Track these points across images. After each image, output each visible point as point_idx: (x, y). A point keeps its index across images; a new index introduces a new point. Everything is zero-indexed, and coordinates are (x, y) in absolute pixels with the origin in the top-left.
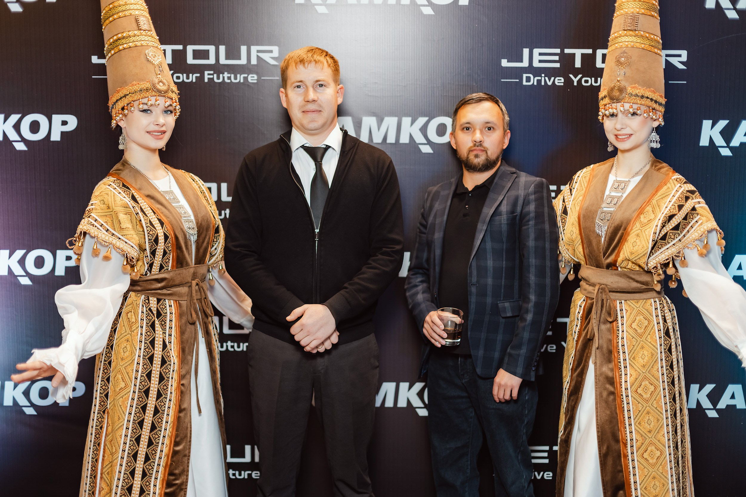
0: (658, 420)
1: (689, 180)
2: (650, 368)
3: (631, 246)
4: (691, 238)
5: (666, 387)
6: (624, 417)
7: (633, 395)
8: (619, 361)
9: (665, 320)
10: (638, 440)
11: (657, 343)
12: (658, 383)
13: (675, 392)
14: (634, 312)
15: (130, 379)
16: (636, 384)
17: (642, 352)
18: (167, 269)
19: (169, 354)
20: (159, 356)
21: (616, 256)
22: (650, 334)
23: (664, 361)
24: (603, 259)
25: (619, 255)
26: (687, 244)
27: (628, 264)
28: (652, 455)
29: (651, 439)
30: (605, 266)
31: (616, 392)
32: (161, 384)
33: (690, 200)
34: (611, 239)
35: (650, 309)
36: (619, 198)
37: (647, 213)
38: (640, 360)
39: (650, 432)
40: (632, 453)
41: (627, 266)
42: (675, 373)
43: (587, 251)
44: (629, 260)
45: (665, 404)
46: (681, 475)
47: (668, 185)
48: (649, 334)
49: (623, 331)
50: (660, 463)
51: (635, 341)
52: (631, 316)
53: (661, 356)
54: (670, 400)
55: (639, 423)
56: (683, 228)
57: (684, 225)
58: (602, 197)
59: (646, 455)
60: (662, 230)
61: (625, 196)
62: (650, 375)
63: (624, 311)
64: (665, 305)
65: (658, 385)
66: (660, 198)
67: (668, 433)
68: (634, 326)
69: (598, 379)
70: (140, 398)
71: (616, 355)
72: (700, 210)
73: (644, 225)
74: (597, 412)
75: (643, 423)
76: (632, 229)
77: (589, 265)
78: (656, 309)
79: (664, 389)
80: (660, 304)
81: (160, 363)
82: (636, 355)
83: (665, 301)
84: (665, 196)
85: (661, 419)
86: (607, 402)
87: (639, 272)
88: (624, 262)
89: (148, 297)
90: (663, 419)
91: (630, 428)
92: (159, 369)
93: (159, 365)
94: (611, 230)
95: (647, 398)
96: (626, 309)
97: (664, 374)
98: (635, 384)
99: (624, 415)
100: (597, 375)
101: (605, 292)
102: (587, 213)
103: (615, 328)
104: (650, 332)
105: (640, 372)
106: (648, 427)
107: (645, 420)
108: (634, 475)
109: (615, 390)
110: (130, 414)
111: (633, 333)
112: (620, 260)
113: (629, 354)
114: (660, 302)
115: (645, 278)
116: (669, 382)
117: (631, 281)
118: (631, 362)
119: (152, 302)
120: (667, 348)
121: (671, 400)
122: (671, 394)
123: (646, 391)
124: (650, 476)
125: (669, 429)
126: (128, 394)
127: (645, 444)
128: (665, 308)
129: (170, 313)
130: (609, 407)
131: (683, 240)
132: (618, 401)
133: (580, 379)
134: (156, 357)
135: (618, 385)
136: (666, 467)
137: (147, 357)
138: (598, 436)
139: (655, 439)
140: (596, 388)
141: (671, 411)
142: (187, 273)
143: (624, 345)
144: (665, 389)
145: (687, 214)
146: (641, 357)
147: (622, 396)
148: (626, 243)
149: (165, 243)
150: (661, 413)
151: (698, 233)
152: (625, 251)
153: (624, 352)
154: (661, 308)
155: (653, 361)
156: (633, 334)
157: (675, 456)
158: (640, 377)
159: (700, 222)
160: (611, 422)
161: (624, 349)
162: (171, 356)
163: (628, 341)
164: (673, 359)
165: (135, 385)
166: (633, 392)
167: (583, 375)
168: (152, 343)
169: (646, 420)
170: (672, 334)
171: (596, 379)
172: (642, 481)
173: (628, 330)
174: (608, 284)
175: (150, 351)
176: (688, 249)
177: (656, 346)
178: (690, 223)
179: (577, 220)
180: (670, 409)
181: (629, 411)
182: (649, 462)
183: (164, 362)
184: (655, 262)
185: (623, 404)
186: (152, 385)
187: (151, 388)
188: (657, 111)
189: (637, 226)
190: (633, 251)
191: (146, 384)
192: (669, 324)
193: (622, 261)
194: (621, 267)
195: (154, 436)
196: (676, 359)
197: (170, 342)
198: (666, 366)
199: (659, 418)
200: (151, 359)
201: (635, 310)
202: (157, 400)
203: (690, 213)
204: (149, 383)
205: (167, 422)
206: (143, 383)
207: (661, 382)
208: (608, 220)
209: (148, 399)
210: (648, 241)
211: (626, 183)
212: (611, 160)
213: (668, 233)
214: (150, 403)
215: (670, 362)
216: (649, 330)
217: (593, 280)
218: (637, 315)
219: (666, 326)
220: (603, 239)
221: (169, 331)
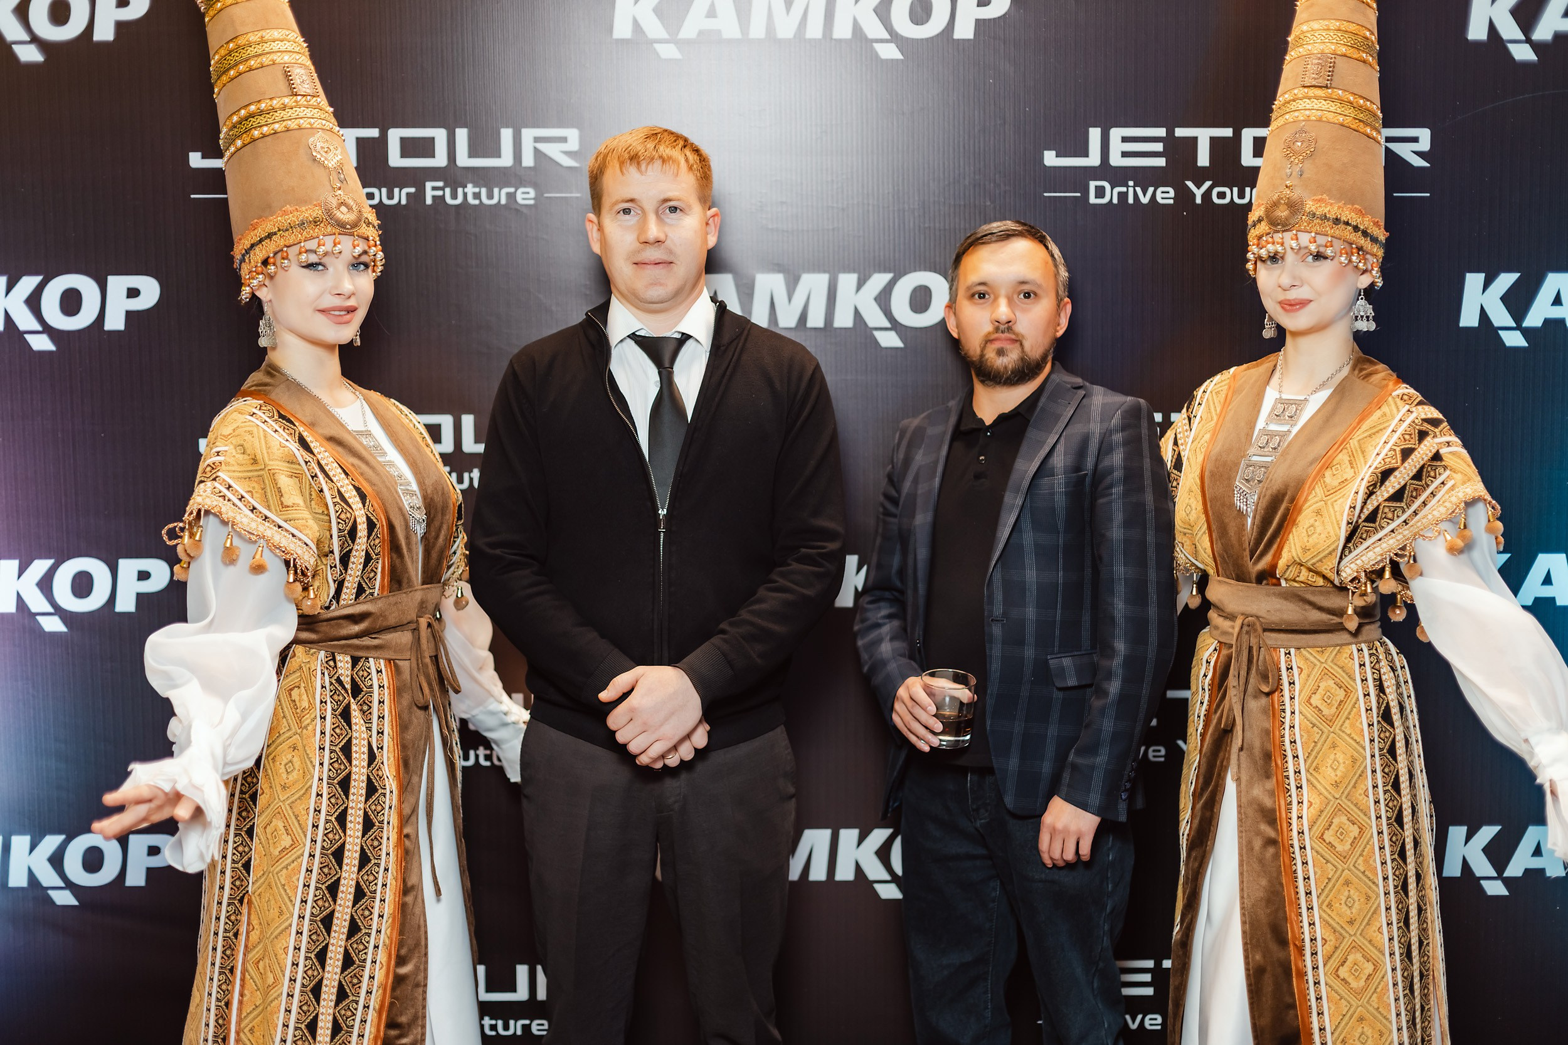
0: (1368, 898)
1: (1429, 398)
2: (1349, 788)
3: (1305, 533)
4: (1430, 517)
5: (1385, 828)
6: (1297, 893)
7: (1314, 845)
8: (1285, 774)
9: (1381, 689)
10: (1326, 941)
11: (1363, 736)
12: (1368, 820)
13: (1404, 839)
14: (1316, 672)
15: (302, 829)
16: (1321, 823)
17: (1333, 754)
18: (373, 594)
19: (380, 773)
20: (362, 778)
21: (1274, 556)
22: (1350, 717)
23: (1379, 774)
24: (1250, 564)
25: (1280, 554)
26: (1422, 529)
27: (1300, 573)
28: (1356, 970)
29: (1353, 938)
30: (1254, 576)
31: (1280, 840)
32: (367, 836)
33: (1429, 438)
34: (1266, 520)
35: (1350, 665)
36: (1283, 435)
37: (1338, 466)
38: (1328, 773)
39: (1351, 922)
40: (1315, 968)
41: (1298, 576)
42: (1404, 799)
43: (1218, 547)
44: (1302, 565)
45: (1382, 863)
46: (1418, 1014)
47: (1385, 408)
48: (1347, 718)
49: (1293, 713)
50: (1374, 988)
51: (1318, 733)
52: (1310, 681)
53: (1373, 764)
54: (1393, 857)
55: (1330, 905)
56: (1412, 496)
57: (1416, 489)
58: (1249, 435)
59: (1343, 972)
60: (1369, 501)
61: (1295, 430)
62: (1349, 804)
63: (1296, 671)
64: (1381, 657)
65: (1367, 823)
66: (1366, 435)
67: (1388, 924)
68: (1316, 700)
69: (1245, 813)
70: (324, 867)
71: (1279, 762)
72: (1451, 459)
73: (1332, 491)
74: (1242, 882)
75: (1338, 905)
76: (1306, 500)
77: (1223, 576)
78: (1362, 665)
79: (1380, 833)
80: (1371, 655)
81: (364, 792)
82: (1320, 763)
83: (1381, 650)
84: (1377, 432)
85: (1373, 896)
86: (1261, 861)
87: (1324, 589)
88: (1291, 568)
89: (334, 654)
90: (1378, 896)
91: (1311, 916)
92: (362, 806)
93: (361, 795)
94: (1264, 503)
95: (1344, 851)
96: (1298, 667)
97: (1379, 802)
98: (1318, 823)
99: (1297, 887)
100: (1242, 805)
101: (1255, 630)
102: (1218, 468)
103: (1276, 706)
104: (1349, 713)
105: (1330, 797)
106: (1348, 912)
107: (1342, 897)
108: (1320, 1014)
109: (1278, 835)
110: (304, 901)
111: (1312, 716)
112: (1282, 564)
113: (1305, 760)
114: (1371, 652)
115: (1337, 601)
116: (1390, 819)
117: (1307, 607)
118: (1310, 777)
119: (342, 664)
120: (1387, 747)
121: (1396, 856)
122: (1395, 843)
123: (1342, 838)
124: (1352, 1016)
125: (1391, 916)
126: (299, 861)
127: (1341, 948)
128: (1382, 663)
129: (380, 687)
130: (1265, 872)
131: (1413, 522)
132: (1284, 859)
133: (1208, 814)
134: (355, 780)
135: (1285, 825)
136: (1386, 996)
137: (336, 781)
138: (1244, 932)
139: (1361, 938)
140: (1240, 832)
141: (1394, 879)
142: (408, 602)
143: (1295, 742)
144: (1382, 833)
145: (1422, 467)
146: (1331, 766)
147: (1292, 847)
148: (1294, 530)
149: (369, 538)
150: (1374, 883)
151: (1445, 507)
152: (1293, 546)
153: (1296, 757)
154: (1372, 663)
155: (1355, 774)
156: (1313, 719)
157: (1406, 974)
158: (1328, 808)
159: (1449, 484)
160: (1269, 901)
161: (1296, 749)
162: (385, 777)
163: (1302, 733)
164: (1400, 771)
165: (314, 841)
166: (1314, 839)
167: (1214, 805)
168: (347, 750)
169: (1344, 899)
170: (1396, 717)
171: (1239, 812)
172: (1337, 1027)
173: (1303, 710)
174: (1260, 614)
175: (342, 767)
176: (1423, 539)
177: (1362, 742)
178: (1428, 486)
179: (1198, 482)
180: (1394, 874)
181: (1307, 879)
182: (1351, 986)
183: (371, 789)
184: (1355, 569)
185: (1295, 864)
186: (348, 839)
187: (347, 847)
188: (1367, 253)
189: (1318, 492)
190: (1309, 545)
191: (337, 837)
192: (1390, 697)
193: (1288, 566)
194: (1285, 579)
195: (355, 946)
196: (1407, 770)
197: (382, 748)
198: (1385, 784)
199: (1370, 893)
200: (345, 784)
201: (1317, 667)
202: (360, 870)
203: (1429, 465)
204: (342, 835)
205: (381, 916)
206: (331, 836)
207: (1373, 818)
208: (1260, 482)
209: (341, 868)
210: (1338, 524)
211: (1300, 404)
212: (1272, 357)
213: (1381, 507)
214: (345, 879)
215: (1393, 777)
216: (1348, 711)
217: (1231, 606)
218: (1322, 678)
219: (1384, 700)
220: (1249, 521)
221: (378, 725)
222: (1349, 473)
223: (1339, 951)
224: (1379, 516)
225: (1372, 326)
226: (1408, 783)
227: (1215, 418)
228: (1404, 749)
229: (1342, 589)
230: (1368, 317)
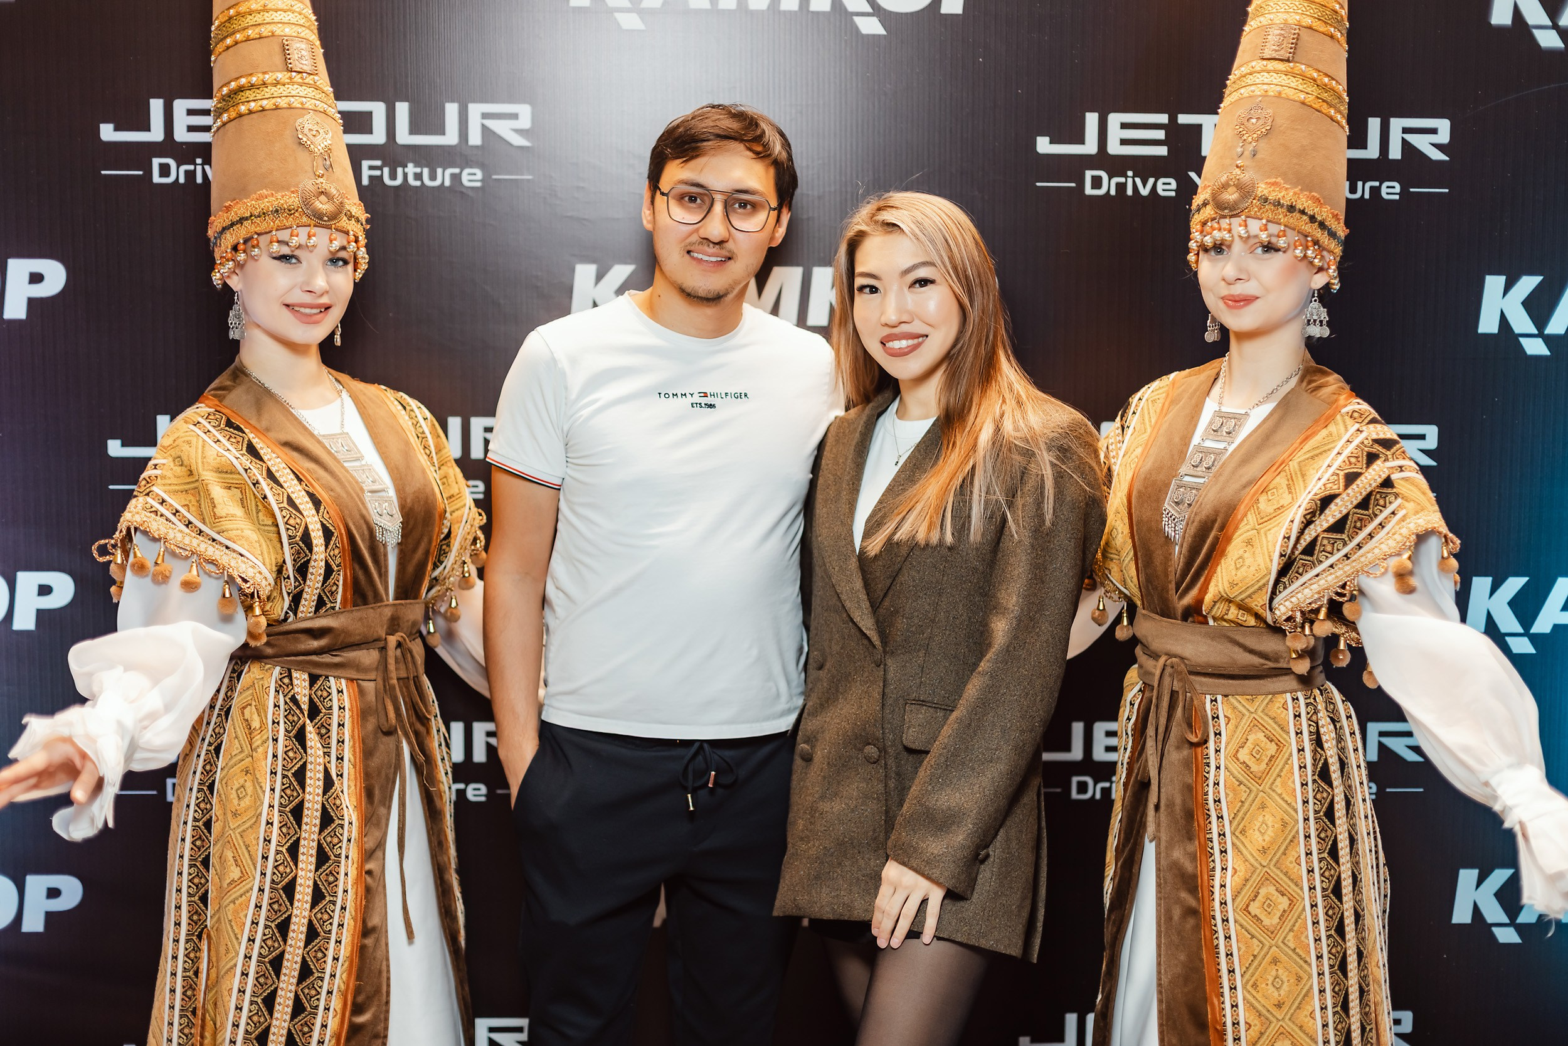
0: (1299, 979)
2: (1278, 855)
3: (1234, 566)
4: (1376, 550)
5: (1320, 901)
6: (1219, 970)
7: (1238, 917)
8: (1208, 836)
9: (1318, 742)
10: (1250, 1026)
11: (1295, 797)
12: (1299, 891)
13: (1342, 913)
14: (1244, 723)
15: (252, 860)
16: (1247, 893)
17: (1261, 816)
18: (333, 608)
19: (338, 802)
20: (316, 806)
21: (1200, 590)
22: (1282, 774)
23: (1314, 840)
24: (1175, 598)
25: (1207, 588)
26: (1366, 565)
27: (1228, 610)
29: (1281, 1023)
30: (1179, 612)
31: (1201, 910)
32: (321, 870)
33: (1379, 462)
34: (1194, 551)
35: (1283, 716)
36: (1219, 453)
37: (1275, 490)
38: (1256, 837)
39: (1279, 1006)
41: (1227, 614)
42: (1342, 868)
43: (1143, 577)
44: (1231, 600)
45: (1316, 940)
47: (1330, 427)
48: (1279, 776)
49: (1218, 768)
51: (1245, 792)
52: (1238, 733)
53: (1307, 828)
54: (1330, 933)
55: (1255, 986)
56: (1355, 527)
57: (1361, 520)
58: (1182, 454)
60: (1306, 531)
61: (1231, 449)
62: (1278, 872)
63: (1223, 721)
64: (1319, 707)
65: (1298, 895)
66: (1307, 456)
67: (1322, 1009)
68: (1243, 755)
69: (1163, 877)
70: (274, 903)
71: (1202, 822)
72: (1403, 486)
73: (1266, 519)
75: (1264, 985)
76: (1237, 528)
77: (1147, 610)
78: (1297, 716)
79: (1314, 906)
80: (1307, 705)
81: (318, 822)
82: (1247, 824)
83: (1319, 698)
84: (1320, 454)
85: (1305, 977)
86: (1179, 933)
87: (1257, 630)
88: (1220, 604)
89: (289, 671)
90: (1310, 976)
91: (1233, 997)
92: (315, 837)
93: (315, 825)
94: (1192, 530)
95: (1272, 925)
96: (1225, 716)
97: (1312, 871)
98: (1243, 893)
99: (1218, 965)
100: (1161, 867)
101: (1179, 673)
102: (1146, 488)
103: (1200, 760)
104: (1281, 770)
105: (1256, 864)
106: (1276, 994)
107: (1269, 977)
109: (1199, 904)
110: (251, 940)
111: (1239, 772)
112: (1208, 598)
113: (1231, 822)
114: (1308, 701)
115: (1270, 644)
116: (1327, 890)
117: (1237, 649)
118: (1235, 841)
119: (298, 682)
120: (1324, 809)
121: (1333, 932)
122: (1331, 917)
123: (1269, 910)
125: (1325, 999)
126: (248, 895)
127: (1267, 1034)
128: (1321, 714)
129: (340, 708)
130: (1184, 946)
131: (1356, 556)
132: (1205, 933)
133: (1127, 875)
134: (308, 809)
135: (1206, 894)
137: (287, 809)
138: (1160, 1012)
139: (1290, 1024)
140: (1158, 899)
141: (1330, 958)
142: (374, 619)
143: (1219, 801)
144: (1316, 905)
145: (1369, 495)
146: (1259, 829)
147: (1214, 919)
148: (1222, 561)
149: (327, 547)
150: (1306, 962)
151: (1395, 540)
152: (1220, 579)
153: (1220, 817)
154: (1308, 713)
155: (1285, 839)
156: (1240, 776)
158: (1254, 877)
159: (1400, 515)
160: (1187, 979)
161: (1221, 809)
162: (344, 806)
163: (1228, 791)
164: (1339, 836)
165: (263, 874)
166: (1238, 910)
167: (1133, 867)
168: (300, 775)
169: (1271, 979)
170: (1335, 775)
171: (1158, 876)
173: (1229, 766)
174: (1185, 655)
175: (295, 794)
176: (1368, 576)
177: (1294, 804)
178: (1376, 516)
180: (1330, 952)
181: (1229, 955)
183: (326, 819)
184: (1290, 607)
185: (1217, 938)
186: (300, 873)
187: (299, 881)
188: (1324, 249)
189: (1251, 520)
190: (1237, 579)
191: (288, 870)
192: (1329, 753)
193: (1215, 602)
194: (1215, 619)
195: (306, 991)
196: (1347, 834)
197: (341, 775)
198: (1320, 851)
199: (1301, 973)
200: (298, 812)
201: (1246, 718)
202: (313, 907)
203: (1378, 492)
204: (294, 868)
205: (336, 959)
206: (281, 868)
207: (1306, 889)
208: (1190, 505)
209: (292, 905)
210: (1270, 556)
211: (1240, 419)
212: (1215, 363)
213: (1320, 538)
214: (296, 916)
215: (1330, 843)
216: (1280, 767)
217: (1156, 645)
218: (1251, 730)
219: (1321, 755)
220: (1177, 548)
221: (337, 750)
222: (1286, 499)
223: (1265, 1037)
224: (1317, 548)
225: (1325, 332)
226: (1348, 850)
227: (1149, 430)
228: (1344, 812)
229: (1276, 630)
230: (1321, 322)
